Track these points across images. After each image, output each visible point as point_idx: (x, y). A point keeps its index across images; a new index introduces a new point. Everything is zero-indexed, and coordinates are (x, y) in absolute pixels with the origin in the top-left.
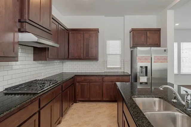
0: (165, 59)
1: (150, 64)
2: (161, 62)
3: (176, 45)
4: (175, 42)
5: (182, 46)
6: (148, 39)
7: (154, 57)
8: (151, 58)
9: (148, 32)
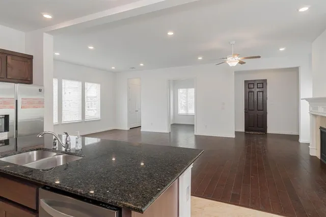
0: (41, 103)
1: (14, 110)
2: (34, 107)
3: (55, 82)
4: (55, 77)
5: (63, 84)
6: (9, 69)
7: (22, 99)
8: (17, 101)
9: (9, 57)
